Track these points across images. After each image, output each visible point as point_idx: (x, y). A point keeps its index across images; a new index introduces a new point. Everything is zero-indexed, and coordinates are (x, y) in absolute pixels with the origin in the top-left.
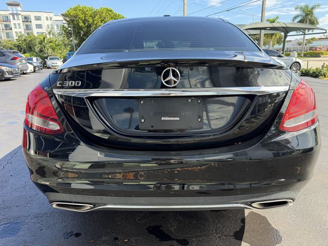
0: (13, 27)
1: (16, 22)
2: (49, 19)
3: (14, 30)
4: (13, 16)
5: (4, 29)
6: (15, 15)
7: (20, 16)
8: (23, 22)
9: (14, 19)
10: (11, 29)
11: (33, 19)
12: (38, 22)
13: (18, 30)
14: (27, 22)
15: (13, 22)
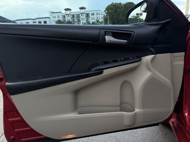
0: (81, 20)
1: (83, 17)
2: (98, 14)
3: (82, 21)
4: (82, 14)
5: (77, 21)
6: (83, 14)
7: (85, 14)
8: (86, 17)
9: (82, 16)
10: (80, 21)
11: (90, 15)
12: (93, 16)
13: (83, 21)
14: (87, 17)
15: (81, 17)
